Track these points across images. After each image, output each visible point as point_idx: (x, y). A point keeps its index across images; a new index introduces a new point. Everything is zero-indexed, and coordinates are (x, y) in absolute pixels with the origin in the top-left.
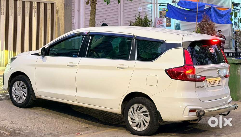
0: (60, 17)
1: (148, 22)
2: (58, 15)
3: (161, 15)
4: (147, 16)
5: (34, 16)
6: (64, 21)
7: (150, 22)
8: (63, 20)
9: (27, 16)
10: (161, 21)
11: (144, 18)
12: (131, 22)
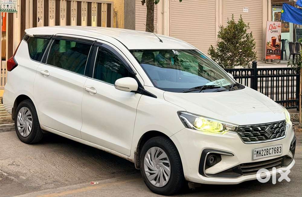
0: (119, 21)
1: (244, 27)
2: (117, 19)
3: (276, 18)
4: (242, 19)
5: (84, 20)
6: (124, 26)
7: (246, 27)
8: (122, 25)
9: (74, 20)
10: (273, 26)
11: (239, 22)
12: (221, 27)
